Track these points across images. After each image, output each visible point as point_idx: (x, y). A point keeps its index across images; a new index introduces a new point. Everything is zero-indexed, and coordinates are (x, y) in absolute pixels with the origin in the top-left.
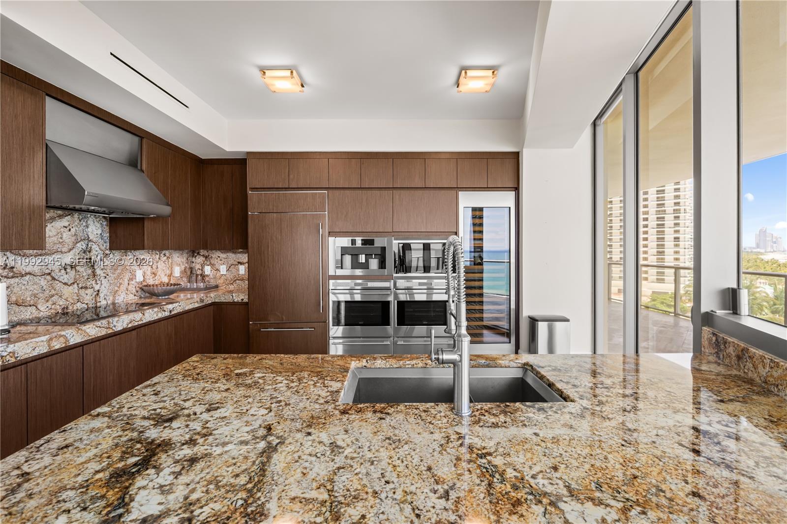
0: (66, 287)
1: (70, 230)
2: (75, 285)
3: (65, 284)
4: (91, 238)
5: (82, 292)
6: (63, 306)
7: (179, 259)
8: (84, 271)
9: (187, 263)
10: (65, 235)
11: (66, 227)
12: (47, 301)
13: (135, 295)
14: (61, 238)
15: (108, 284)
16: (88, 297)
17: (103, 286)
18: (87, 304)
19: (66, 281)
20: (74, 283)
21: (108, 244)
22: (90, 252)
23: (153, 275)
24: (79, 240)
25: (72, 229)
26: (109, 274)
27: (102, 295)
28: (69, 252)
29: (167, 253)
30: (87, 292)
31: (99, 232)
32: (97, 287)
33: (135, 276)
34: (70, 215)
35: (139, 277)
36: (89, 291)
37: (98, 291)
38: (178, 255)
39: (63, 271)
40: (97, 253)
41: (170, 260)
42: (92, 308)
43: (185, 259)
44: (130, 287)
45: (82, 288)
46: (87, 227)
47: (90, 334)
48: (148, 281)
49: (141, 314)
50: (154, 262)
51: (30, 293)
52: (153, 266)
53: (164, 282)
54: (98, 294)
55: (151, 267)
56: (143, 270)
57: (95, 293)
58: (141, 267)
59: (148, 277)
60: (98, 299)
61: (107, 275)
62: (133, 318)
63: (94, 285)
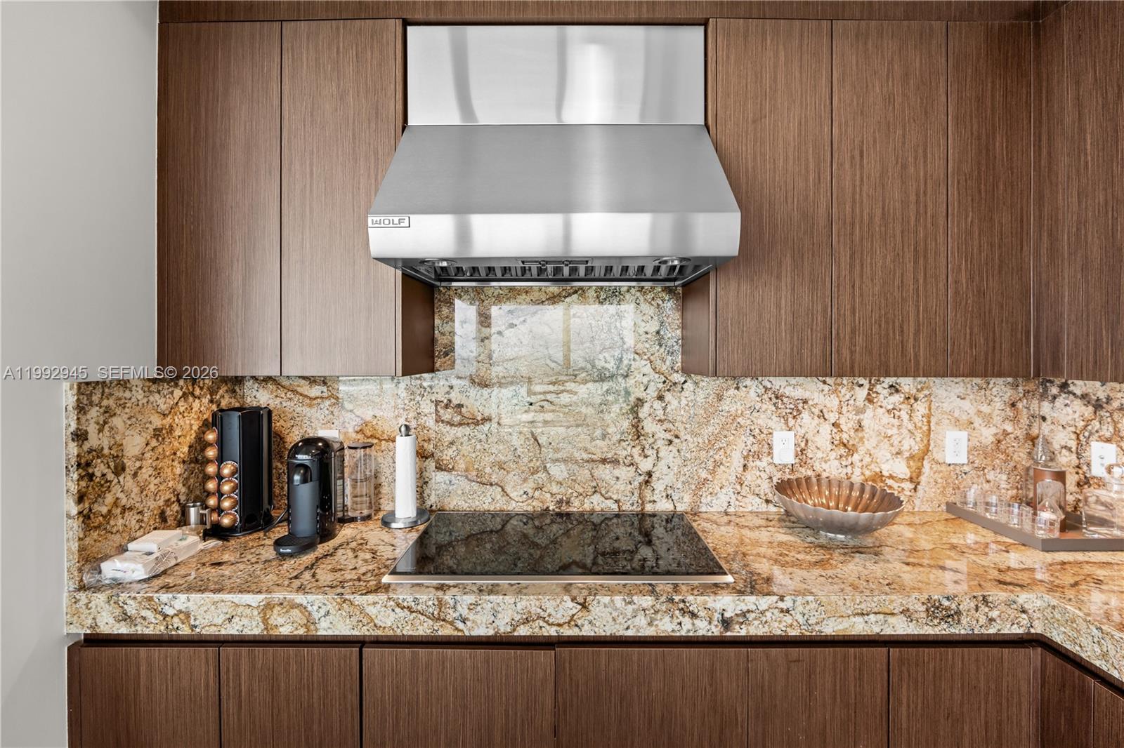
4: (630, 343)
5: (606, 472)
6: (559, 497)
7: (966, 405)
8: (613, 423)
9: (1015, 420)
12: (525, 480)
13: (767, 501)
15: (679, 461)
16: (621, 486)
17: (662, 465)
18: (617, 501)
21: (679, 359)
22: (626, 378)
23: (843, 451)
24: (599, 348)
26: (682, 434)
27: (658, 486)
29: (908, 384)
30: (617, 472)
31: (653, 326)
32: (646, 465)
33: (771, 448)
34: (576, 292)
35: (784, 450)
36: (624, 472)
37: (650, 474)
38: (960, 389)
40: (645, 380)
41: (921, 408)
42: (632, 513)
43: (998, 404)
44: (749, 477)
45: (603, 462)
47: (379, 623)
48: (817, 467)
49: (571, 604)
50: (845, 409)
51: (492, 458)
52: (842, 421)
53: (891, 477)
54: (647, 482)
55: (833, 425)
56: (801, 432)
57: (641, 479)
58: (791, 422)
59: (820, 455)
60: (648, 494)
61: (677, 437)
62: (535, 610)
63: (637, 459)
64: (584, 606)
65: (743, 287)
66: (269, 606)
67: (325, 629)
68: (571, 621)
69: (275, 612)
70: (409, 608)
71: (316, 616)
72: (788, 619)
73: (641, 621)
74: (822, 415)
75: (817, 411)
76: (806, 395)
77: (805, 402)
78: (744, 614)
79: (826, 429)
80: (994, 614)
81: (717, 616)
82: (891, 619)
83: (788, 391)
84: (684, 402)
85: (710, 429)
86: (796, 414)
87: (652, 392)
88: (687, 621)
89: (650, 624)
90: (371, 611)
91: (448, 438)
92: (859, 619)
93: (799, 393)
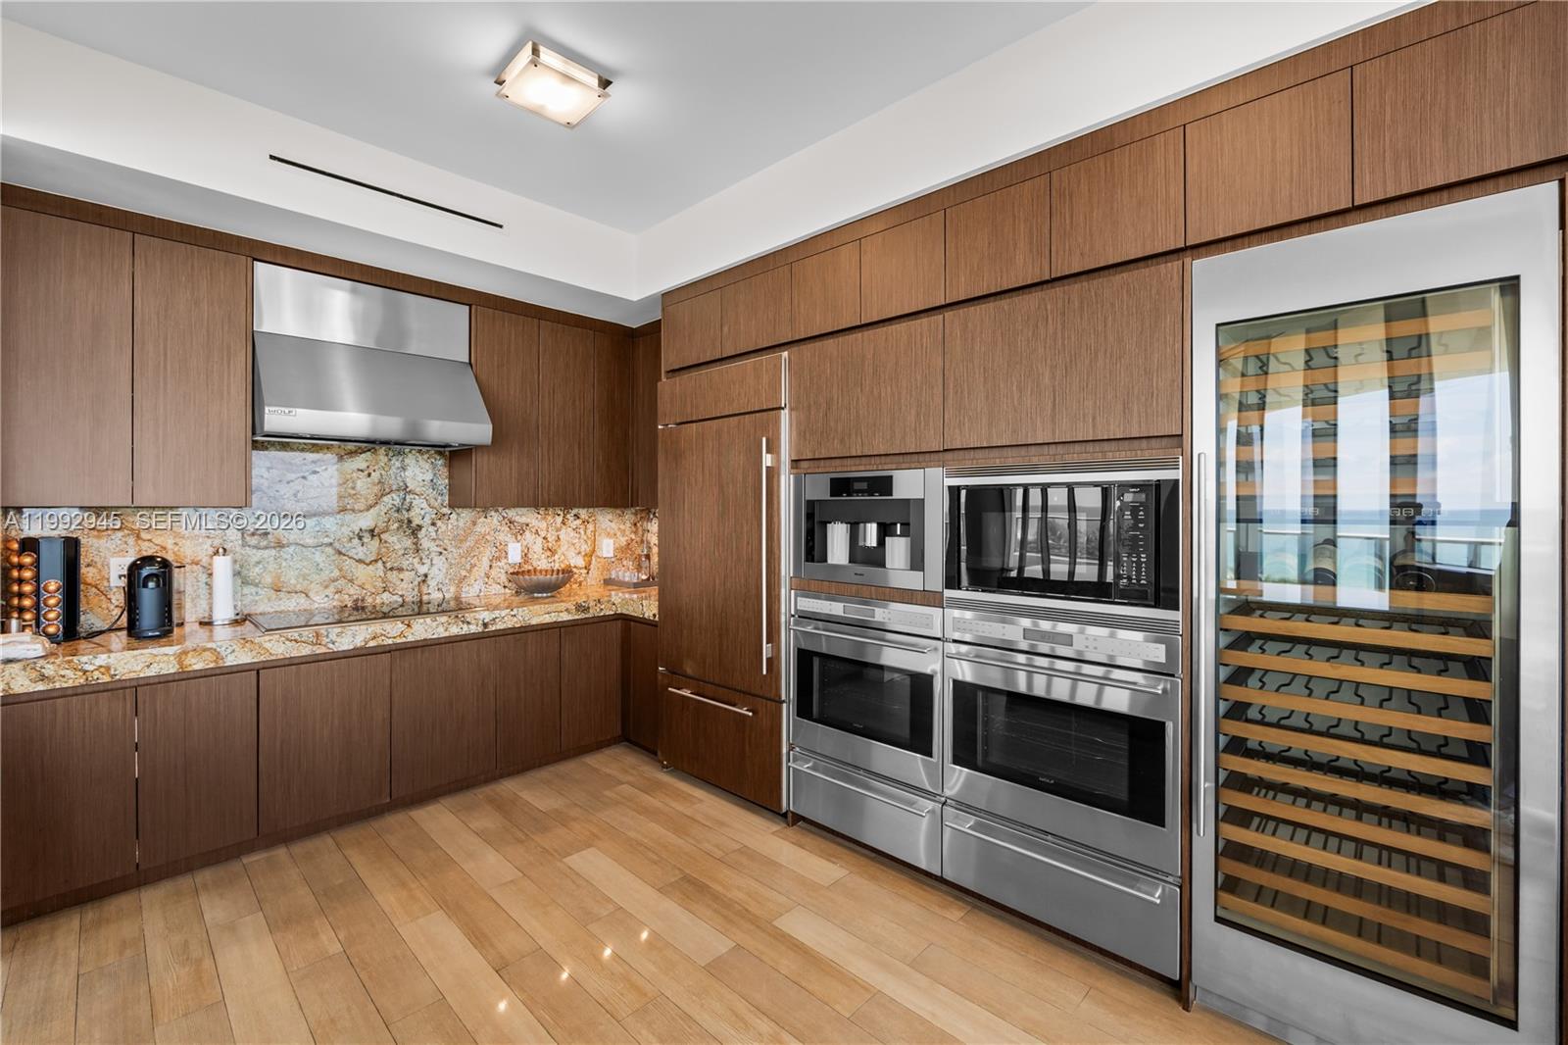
0: (361, 566)
1: (369, 475)
2: (380, 563)
3: (360, 561)
4: (411, 487)
5: (393, 576)
6: (355, 597)
7: (613, 525)
8: (398, 541)
9: (636, 533)
10: (359, 484)
11: (362, 471)
12: (326, 587)
13: (505, 587)
14: (353, 488)
15: (446, 565)
17: (435, 569)
18: (402, 596)
19: (361, 556)
20: (376, 561)
21: (447, 498)
22: (408, 510)
23: (549, 553)
24: (387, 490)
25: (373, 474)
26: (448, 548)
27: (432, 583)
28: (368, 510)
29: (583, 513)
30: (401, 576)
31: (429, 476)
32: (423, 570)
33: (506, 553)
34: (369, 450)
35: (515, 554)
36: (406, 575)
37: (426, 576)
38: (610, 517)
39: (356, 541)
40: (423, 512)
41: (591, 527)
42: (413, 603)
43: (628, 525)
44: (493, 573)
45: (391, 569)
46: (404, 469)
47: (273, 652)
48: (535, 564)
49: (401, 625)
50: (550, 529)
51: (296, 572)
52: (549, 535)
53: (575, 567)
54: (424, 581)
55: (544, 538)
56: (525, 543)
57: (420, 579)
58: (519, 537)
59: (536, 556)
60: (425, 590)
61: (445, 550)
62: (379, 631)
63: (417, 566)
64: (409, 626)
65: (492, 458)
66: (184, 653)
67: (231, 661)
68: (402, 634)
69: (190, 655)
70: (296, 641)
71: (223, 654)
72: (515, 619)
73: (441, 629)
74: (537, 533)
75: (534, 531)
76: (529, 521)
77: (527, 525)
78: (494, 619)
79: (539, 540)
80: (603, 607)
81: (481, 622)
82: (561, 614)
83: (517, 519)
84: (450, 527)
85: (468, 543)
86: (522, 532)
87: (428, 520)
88: (465, 627)
89: (446, 630)
90: (268, 645)
91: (256, 559)
92: (547, 616)
93: (523, 520)
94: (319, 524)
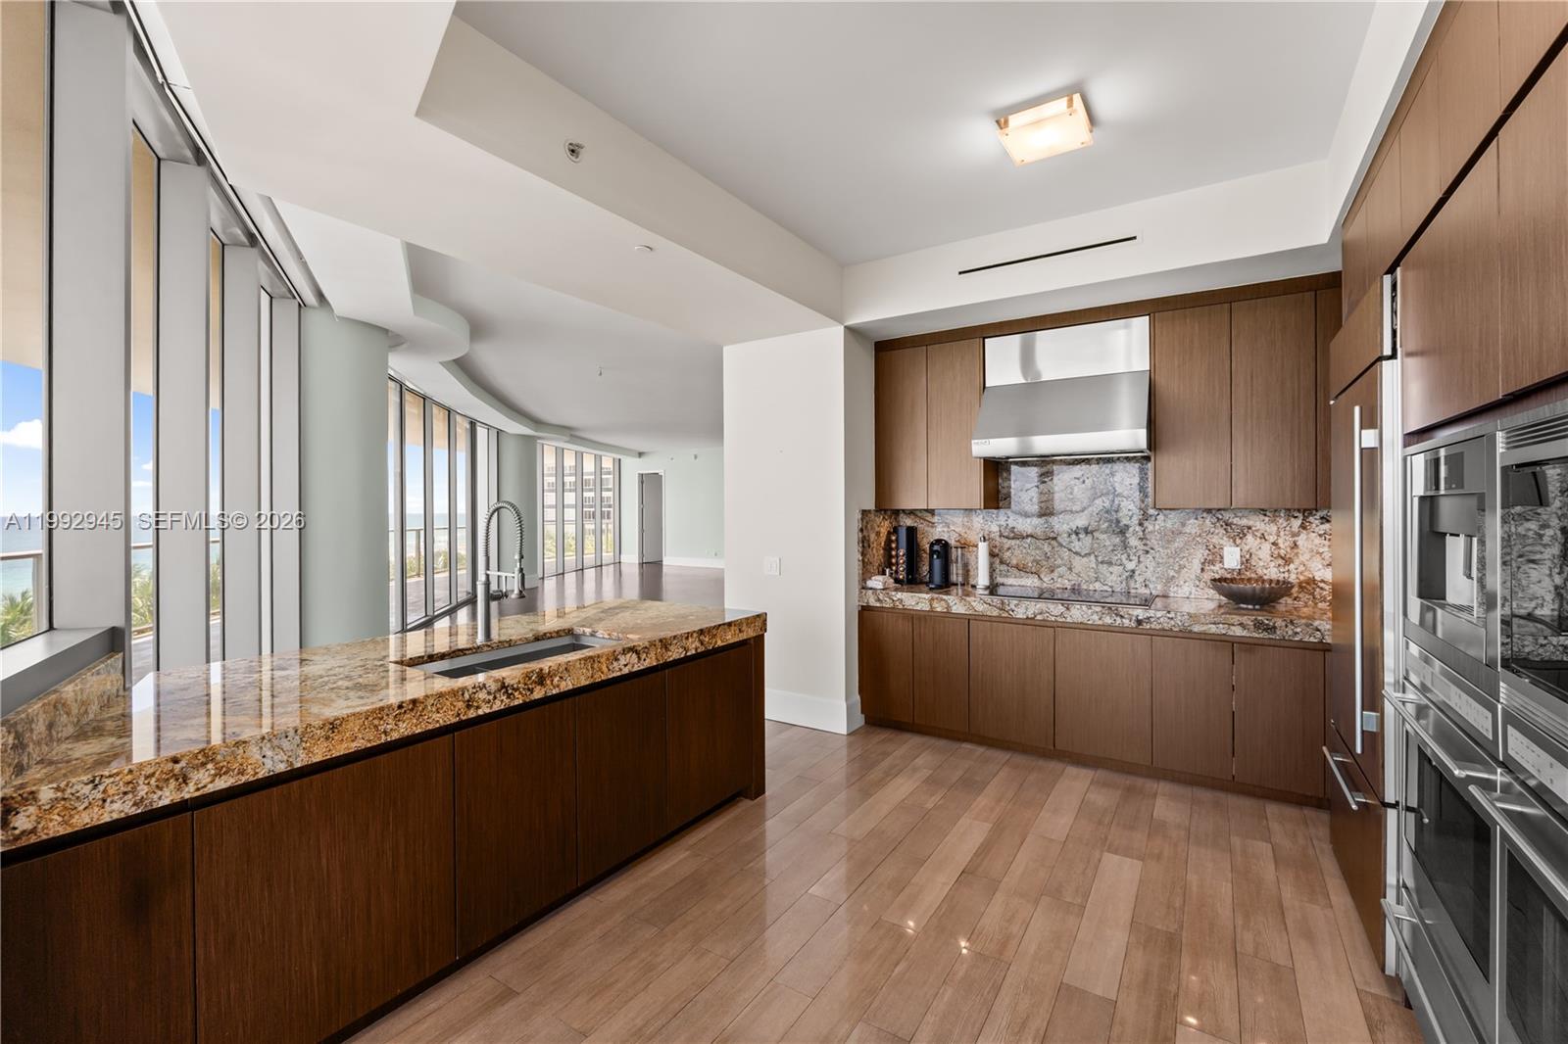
0: (1078, 558)
1: (1084, 482)
2: (1092, 557)
3: (1076, 553)
4: (1119, 490)
5: (1104, 568)
6: (1073, 582)
8: (1108, 540)
10: (1076, 489)
11: (1078, 479)
14: (1071, 493)
15: (1154, 564)
16: (1114, 577)
17: (1142, 566)
18: (1111, 587)
19: (1077, 549)
20: (1089, 554)
22: (1117, 512)
23: (1281, 562)
24: (1099, 494)
25: (1087, 481)
26: (1156, 547)
27: (1140, 579)
28: (1083, 511)
30: (1111, 569)
31: (1137, 480)
32: (1131, 566)
33: (1222, 558)
35: (1232, 559)
36: (1116, 569)
37: (1133, 571)
39: (1074, 536)
40: (1130, 513)
42: (1121, 593)
44: (1206, 576)
45: (1102, 563)
46: (1112, 474)
47: (977, 609)
48: (1260, 572)
49: (1060, 607)
50: (1282, 533)
51: (1032, 558)
52: (1280, 541)
54: (1131, 576)
55: (1273, 544)
56: (1247, 548)
57: (1127, 574)
58: (1238, 541)
59: (1261, 564)
60: (1132, 585)
61: (1152, 549)
62: (1045, 609)
63: (1125, 561)
64: (1068, 609)
66: (932, 599)
67: (954, 610)
68: (1062, 615)
69: (935, 601)
70: (990, 605)
71: (951, 604)
72: (1173, 622)
73: (1095, 617)
74: (1263, 537)
75: (1259, 535)
76: (1251, 523)
77: (1249, 528)
78: (1148, 618)
79: (1267, 547)
81: (1134, 618)
82: (1233, 628)
83: (1236, 521)
84: (1157, 527)
85: (1176, 544)
86: (1242, 535)
87: (1135, 520)
88: (1119, 620)
89: (1100, 619)
90: (974, 604)
91: (1007, 546)
92: (1214, 626)
93: (1244, 522)
94: (1047, 522)
